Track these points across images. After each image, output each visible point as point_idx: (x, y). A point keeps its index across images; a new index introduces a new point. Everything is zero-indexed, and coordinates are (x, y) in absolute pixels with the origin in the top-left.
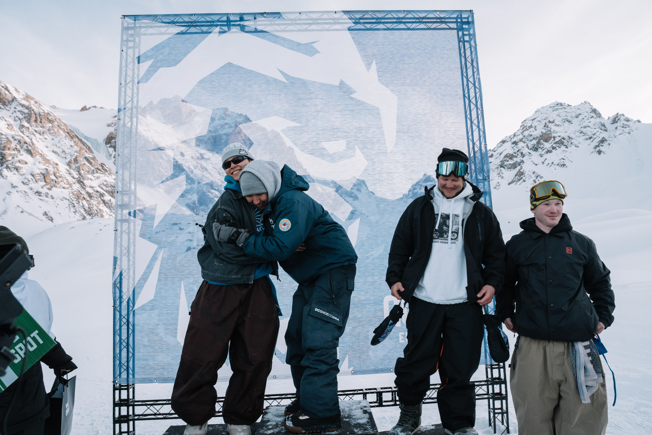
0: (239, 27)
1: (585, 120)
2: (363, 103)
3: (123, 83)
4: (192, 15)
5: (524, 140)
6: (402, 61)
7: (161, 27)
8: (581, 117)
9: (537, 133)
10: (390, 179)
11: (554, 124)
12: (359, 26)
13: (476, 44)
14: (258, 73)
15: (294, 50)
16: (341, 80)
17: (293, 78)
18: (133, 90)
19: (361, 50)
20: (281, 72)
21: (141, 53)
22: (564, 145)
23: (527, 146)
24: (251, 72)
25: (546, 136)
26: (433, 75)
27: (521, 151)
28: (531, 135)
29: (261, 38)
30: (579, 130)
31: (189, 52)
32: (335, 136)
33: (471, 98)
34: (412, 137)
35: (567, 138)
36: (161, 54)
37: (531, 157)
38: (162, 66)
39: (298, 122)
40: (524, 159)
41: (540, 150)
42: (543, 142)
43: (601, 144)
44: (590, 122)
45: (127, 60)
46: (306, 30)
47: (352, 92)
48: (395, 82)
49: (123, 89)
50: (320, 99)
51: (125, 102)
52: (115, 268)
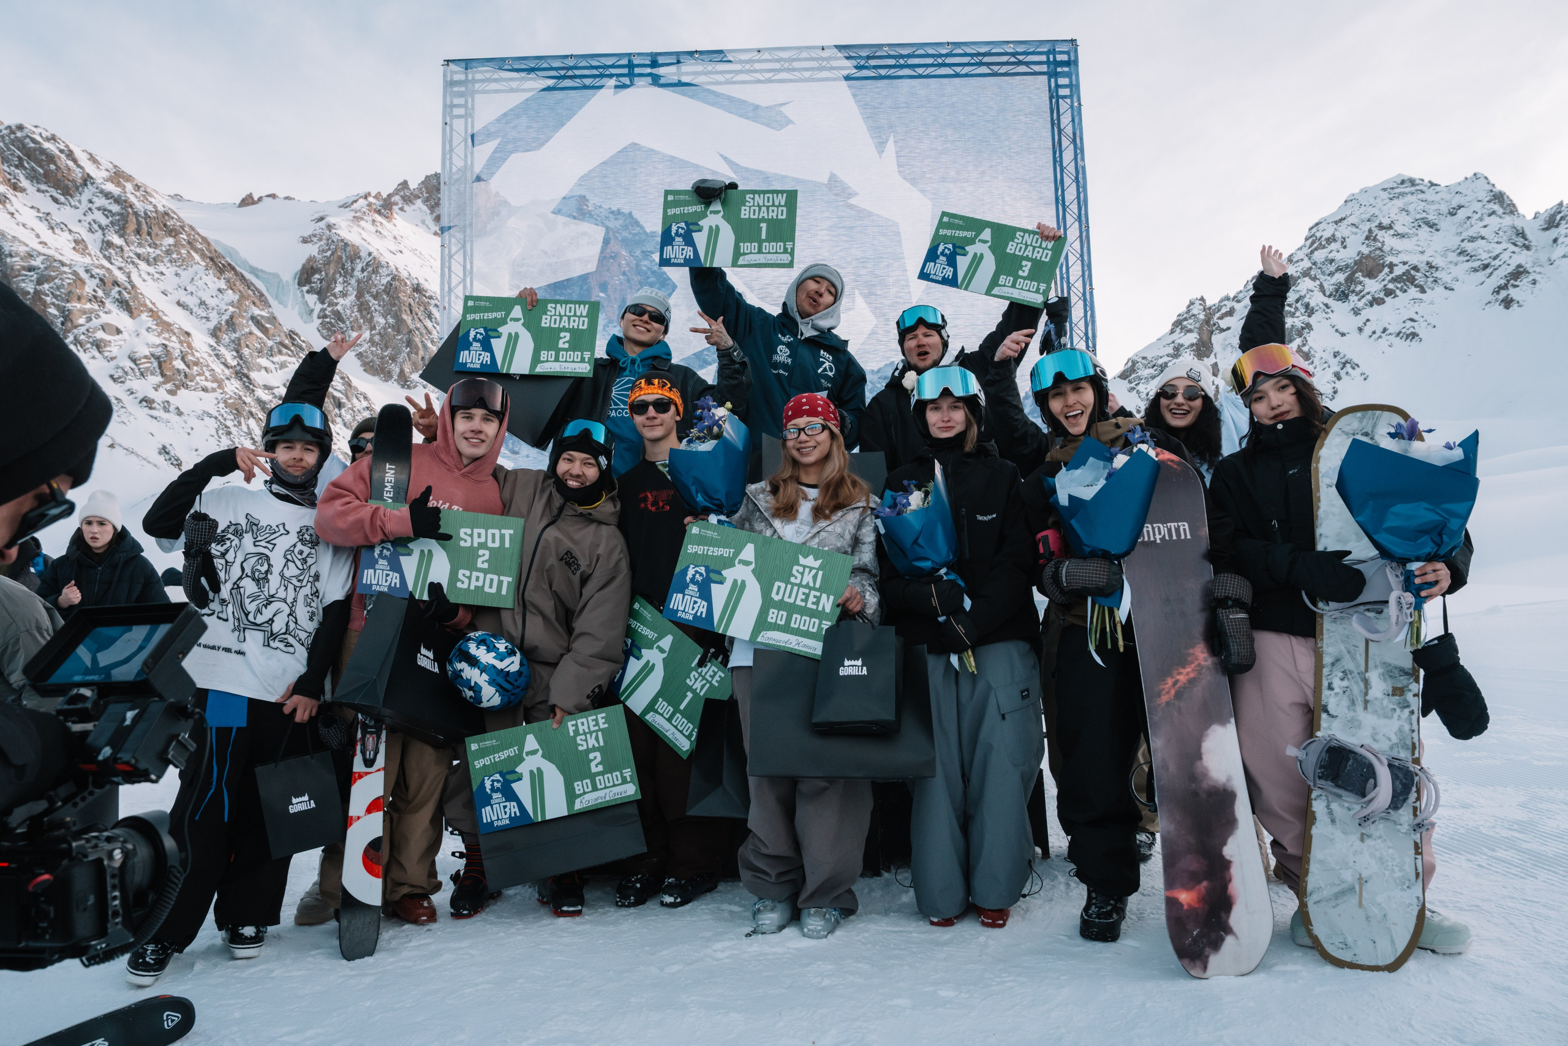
0: (649, 79)
1: (1473, 221)
2: (870, 214)
3: (448, 182)
4: (566, 57)
5: (1312, 273)
6: (942, 136)
7: (511, 79)
9: (1347, 256)
11: (1392, 232)
12: (865, 73)
13: (1080, 104)
14: (684, 162)
15: (748, 118)
16: (831, 172)
17: (746, 170)
19: (867, 118)
20: (725, 159)
21: (478, 127)
22: (1416, 286)
23: (1321, 287)
24: (671, 159)
25: (1370, 263)
27: (1306, 300)
28: (1332, 261)
29: (689, 97)
30: (1456, 247)
31: (563, 125)
33: (1067, 204)
35: (1423, 267)
36: (514, 128)
37: (1330, 315)
38: (516, 151)
40: (1312, 320)
41: (1353, 298)
42: (1362, 279)
43: (1512, 281)
44: (1485, 226)
46: (770, 81)
47: (850, 194)
48: (928, 176)
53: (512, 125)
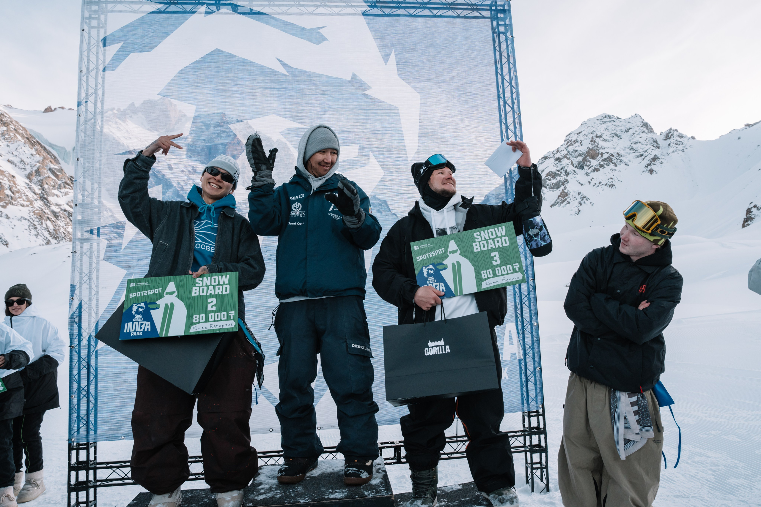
0: (230, 7)
1: (635, 135)
2: (379, 101)
3: (84, 71)
5: (568, 156)
6: (426, 53)
7: (133, 2)
8: (631, 132)
9: (583, 149)
10: (411, 192)
11: (602, 139)
12: (376, 11)
13: (513, 36)
14: (253, 63)
15: (297, 36)
16: (353, 73)
17: (296, 69)
18: (96, 79)
19: (377, 38)
20: (281, 62)
21: (108, 33)
22: (613, 163)
23: (572, 163)
24: (244, 60)
25: (593, 153)
26: (463, 70)
27: (565, 169)
28: (576, 151)
29: (257, 20)
30: (629, 146)
31: (168, 35)
32: (345, 140)
33: (506, 99)
34: (437, 143)
35: (615, 155)
36: (132, 35)
37: (576, 176)
38: (134, 51)
39: (301, 123)
40: (568, 178)
41: (586, 168)
42: (589, 159)
43: (653, 162)
44: (641, 138)
45: (89, 42)
46: (312, 13)
47: (366, 88)
48: (417, 78)
49: (84, 78)
50: (328, 95)
51: (87, 94)
52: (72, 298)
53: (131, 33)
